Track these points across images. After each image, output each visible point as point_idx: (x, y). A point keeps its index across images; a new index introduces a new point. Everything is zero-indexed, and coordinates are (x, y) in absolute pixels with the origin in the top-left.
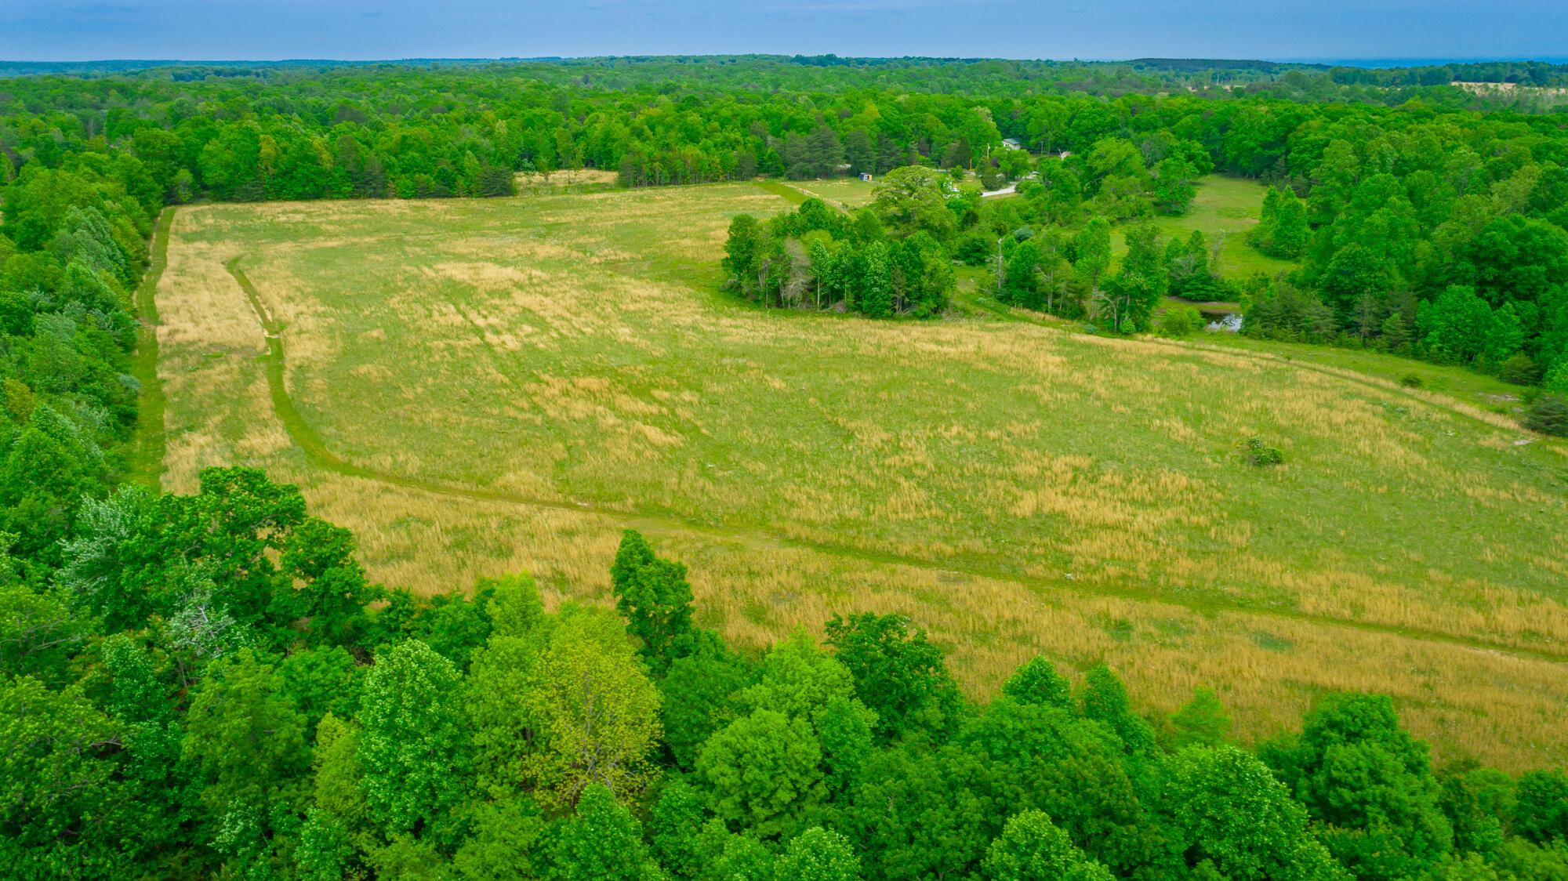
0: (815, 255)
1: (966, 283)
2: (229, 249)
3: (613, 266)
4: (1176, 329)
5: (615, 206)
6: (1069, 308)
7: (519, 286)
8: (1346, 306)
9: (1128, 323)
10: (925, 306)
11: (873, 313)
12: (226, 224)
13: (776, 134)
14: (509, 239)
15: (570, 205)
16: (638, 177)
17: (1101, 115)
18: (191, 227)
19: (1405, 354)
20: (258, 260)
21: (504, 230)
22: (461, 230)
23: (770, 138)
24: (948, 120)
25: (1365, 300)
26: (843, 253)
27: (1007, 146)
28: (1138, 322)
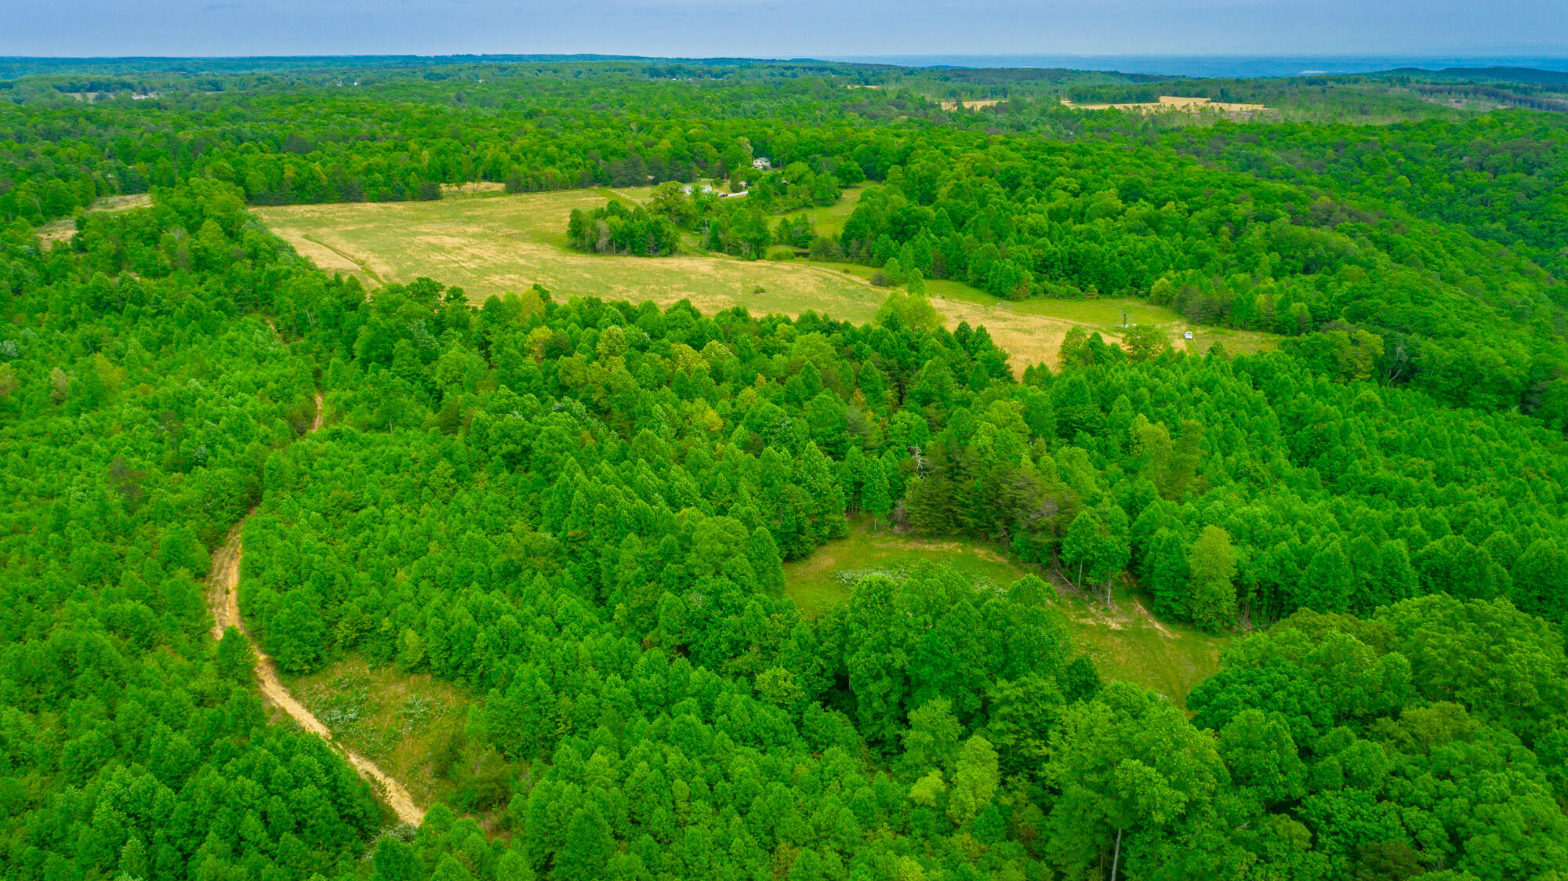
0: (613, 227)
1: (685, 239)
3: (510, 236)
4: (779, 258)
5: (505, 205)
6: (735, 251)
7: (465, 245)
8: (848, 245)
9: (754, 256)
10: (664, 252)
11: (640, 254)
13: (605, 158)
14: (449, 224)
15: (478, 205)
16: (518, 187)
17: (814, 143)
19: (865, 264)
20: (321, 236)
21: (443, 220)
22: (419, 220)
23: (601, 161)
24: (719, 147)
25: (853, 242)
26: (626, 226)
27: (760, 163)
28: (760, 256)
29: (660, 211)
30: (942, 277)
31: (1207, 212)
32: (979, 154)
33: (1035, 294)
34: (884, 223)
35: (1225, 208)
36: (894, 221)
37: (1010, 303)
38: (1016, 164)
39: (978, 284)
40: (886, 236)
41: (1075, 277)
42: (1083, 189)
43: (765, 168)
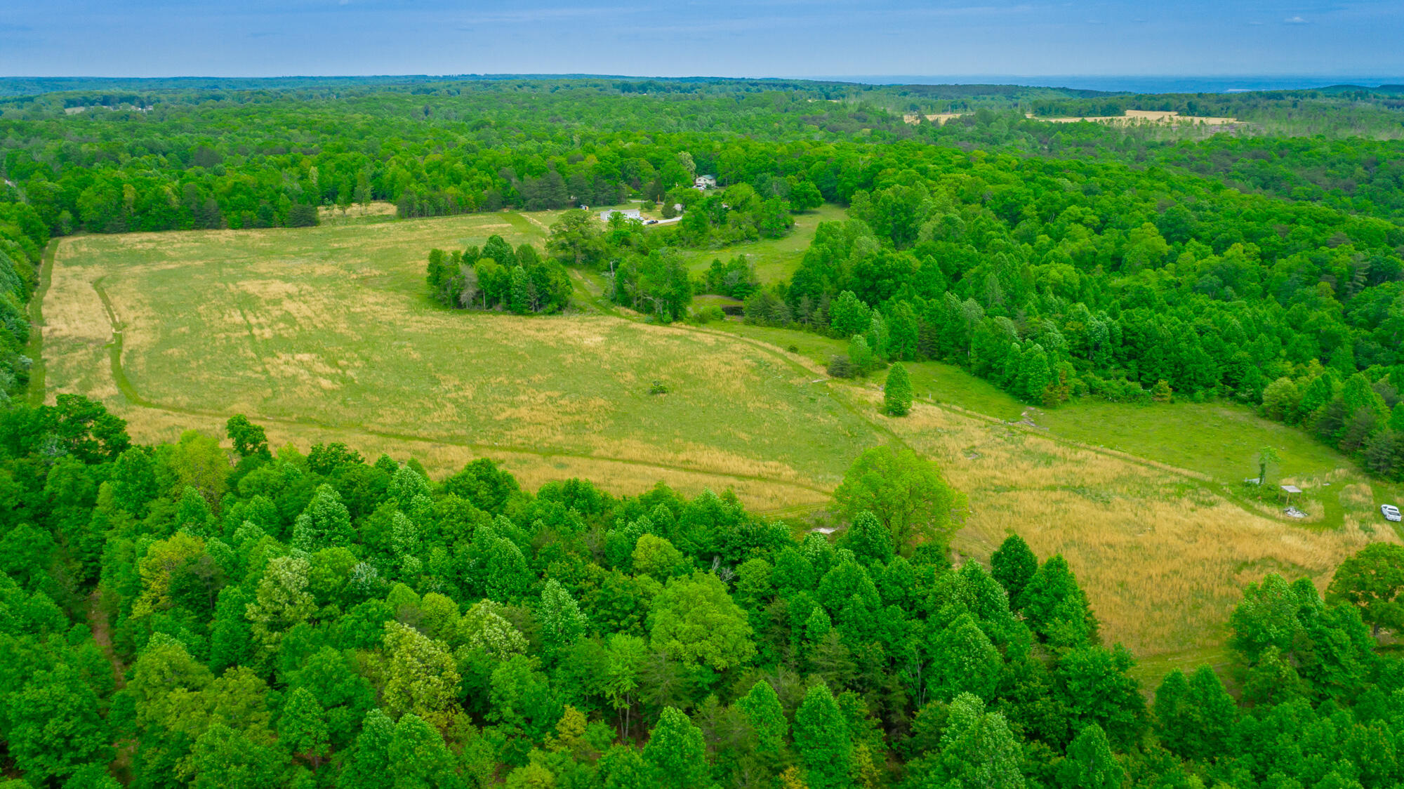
0: (482, 276)
2: (95, 271)
3: (363, 280)
4: (702, 320)
5: (386, 234)
6: (646, 308)
7: (290, 296)
9: (668, 317)
10: (550, 307)
11: (519, 312)
12: (96, 252)
13: (520, 177)
14: (301, 261)
15: (354, 234)
16: (410, 211)
17: (765, 159)
18: (70, 254)
19: (820, 334)
20: (115, 279)
21: (298, 254)
22: (266, 254)
23: (514, 180)
24: (656, 164)
25: (805, 301)
26: (499, 272)
27: (704, 181)
28: (677, 315)
29: (563, 247)
30: (931, 357)
31: (1295, 259)
32: (963, 175)
33: (1076, 393)
34: (848, 275)
35: (1314, 254)
36: (861, 273)
37: (1040, 412)
38: (1015, 189)
39: (986, 372)
40: (850, 295)
41: (1132, 364)
42: (1104, 222)
43: (709, 187)
